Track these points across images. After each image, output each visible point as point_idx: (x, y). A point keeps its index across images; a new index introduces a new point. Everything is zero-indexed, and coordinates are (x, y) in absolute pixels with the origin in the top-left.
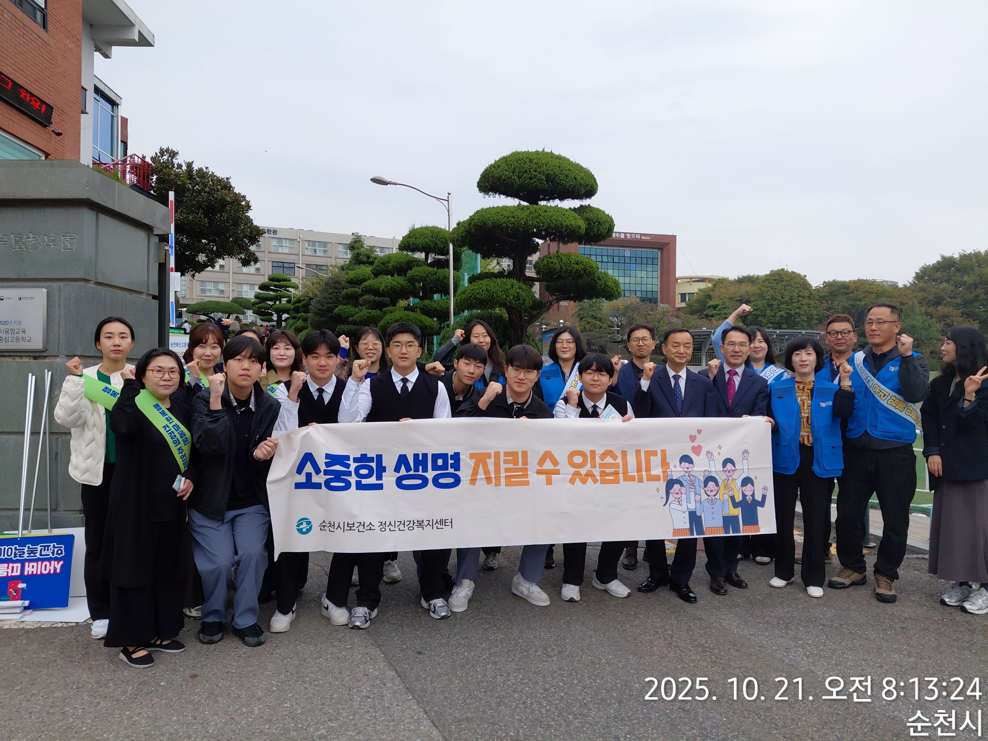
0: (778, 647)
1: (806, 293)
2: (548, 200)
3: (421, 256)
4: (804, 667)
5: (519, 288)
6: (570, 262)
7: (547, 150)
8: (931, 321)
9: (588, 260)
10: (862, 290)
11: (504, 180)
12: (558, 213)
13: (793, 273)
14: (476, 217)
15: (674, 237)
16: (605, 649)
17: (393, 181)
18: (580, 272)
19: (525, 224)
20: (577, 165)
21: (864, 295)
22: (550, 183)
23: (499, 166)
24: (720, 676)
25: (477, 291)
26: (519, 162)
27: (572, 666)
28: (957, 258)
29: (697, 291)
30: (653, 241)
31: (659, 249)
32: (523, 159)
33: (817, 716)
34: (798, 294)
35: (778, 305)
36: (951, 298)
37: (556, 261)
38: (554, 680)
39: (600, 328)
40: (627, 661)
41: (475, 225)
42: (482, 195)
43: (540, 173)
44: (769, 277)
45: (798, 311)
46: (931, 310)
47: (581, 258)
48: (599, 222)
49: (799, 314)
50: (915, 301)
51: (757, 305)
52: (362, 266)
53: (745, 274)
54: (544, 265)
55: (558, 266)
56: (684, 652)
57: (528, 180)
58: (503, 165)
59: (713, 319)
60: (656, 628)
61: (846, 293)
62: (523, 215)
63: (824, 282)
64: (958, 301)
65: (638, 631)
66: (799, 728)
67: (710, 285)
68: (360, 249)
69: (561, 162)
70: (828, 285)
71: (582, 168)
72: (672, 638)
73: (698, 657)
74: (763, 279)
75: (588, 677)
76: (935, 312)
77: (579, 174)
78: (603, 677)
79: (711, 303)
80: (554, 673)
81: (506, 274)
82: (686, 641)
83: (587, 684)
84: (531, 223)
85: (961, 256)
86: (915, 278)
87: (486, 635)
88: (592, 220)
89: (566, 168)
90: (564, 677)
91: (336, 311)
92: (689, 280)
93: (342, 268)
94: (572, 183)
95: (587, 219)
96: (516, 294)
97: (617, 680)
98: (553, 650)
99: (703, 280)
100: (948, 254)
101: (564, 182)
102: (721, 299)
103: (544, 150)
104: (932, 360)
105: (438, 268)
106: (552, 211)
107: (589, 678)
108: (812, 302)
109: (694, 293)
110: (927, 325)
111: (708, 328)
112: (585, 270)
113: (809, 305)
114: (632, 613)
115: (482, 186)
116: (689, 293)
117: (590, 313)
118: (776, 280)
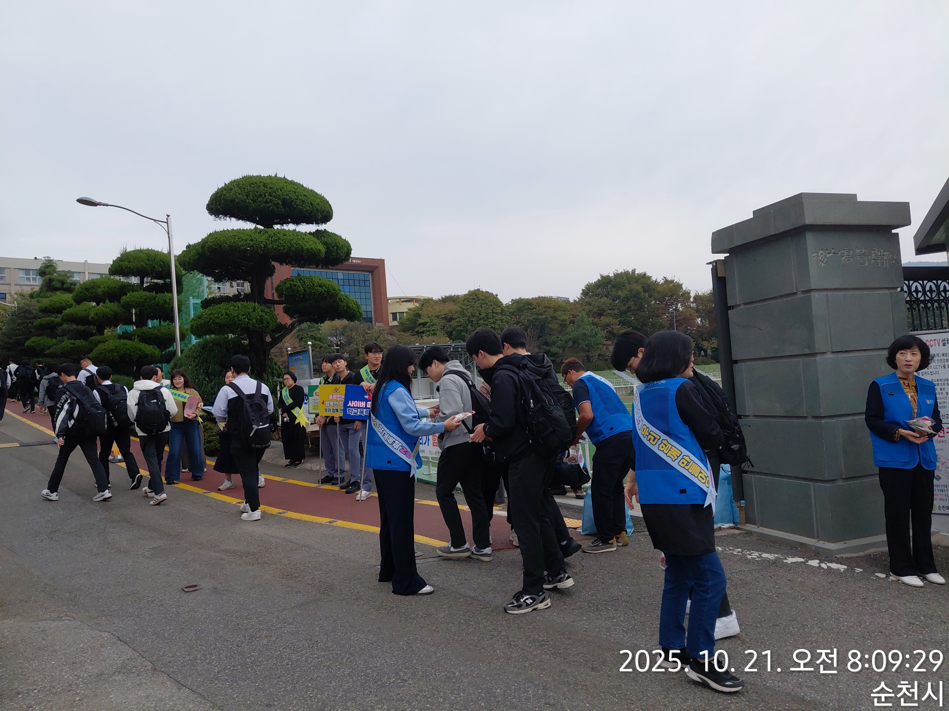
0: (599, 629)
1: (499, 310)
2: (282, 224)
3: (135, 280)
4: (628, 643)
5: (262, 311)
6: (314, 284)
7: (280, 175)
8: (597, 329)
9: (330, 282)
10: (542, 306)
11: (238, 203)
12: (298, 237)
13: (487, 292)
14: (210, 240)
15: (382, 261)
16: (454, 662)
17: (103, 202)
18: (324, 294)
19: (265, 247)
20: (312, 191)
21: (544, 310)
22: (287, 208)
23: (231, 189)
24: (565, 666)
25: (216, 315)
26: (252, 185)
27: (430, 685)
28: (612, 277)
29: (406, 310)
30: (364, 264)
31: (370, 272)
32: (256, 183)
33: (659, 684)
34: (492, 310)
35: (477, 321)
36: (610, 309)
37: (299, 284)
38: (419, 703)
39: (321, 347)
40: (478, 669)
41: (210, 248)
42: (213, 217)
43: (275, 197)
44: (468, 297)
45: (493, 325)
46: (596, 320)
47: (324, 281)
48: (337, 246)
49: (495, 328)
50: (584, 313)
51: (460, 322)
52: (58, 293)
53: (447, 294)
54: (287, 288)
55: (301, 289)
56: (525, 650)
57: (264, 204)
58: (235, 189)
59: (424, 335)
60: (490, 631)
61: (530, 309)
62: (262, 238)
63: (512, 300)
64: (616, 312)
65: (476, 638)
66: (650, 698)
67: (417, 305)
68: (52, 274)
69: (296, 187)
70: (514, 302)
71: (317, 194)
72: (508, 638)
73: (539, 652)
74: (463, 299)
75: (450, 693)
76: (599, 322)
77: (315, 200)
78: (465, 690)
79: (421, 321)
80: (416, 696)
81: (242, 297)
82: (521, 638)
83: (453, 700)
84: (270, 246)
85: (615, 275)
86: (582, 294)
87: (331, 672)
88: (331, 245)
89: (302, 194)
90: (428, 698)
91: (28, 343)
92: (398, 300)
93: (32, 296)
94: (308, 208)
95: (325, 244)
96: (258, 317)
97: (478, 689)
98: (405, 673)
99: (410, 300)
100: (605, 274)
101: (301, 207)
102: (429, 317)
103: (276, 175)
104: (600, 361)
105: (157, 293)
106: (292, 236)
107: (452, 693)
108: (504, 317)
109: (403, 313)
110: (594, 333)
111: (420, 344)
112: (328, 292)
113: (502, 320)
114: (462, 621)
115: (212, 209)
116: (399, 313)
117: (309, 334)
118: (473, 299)
